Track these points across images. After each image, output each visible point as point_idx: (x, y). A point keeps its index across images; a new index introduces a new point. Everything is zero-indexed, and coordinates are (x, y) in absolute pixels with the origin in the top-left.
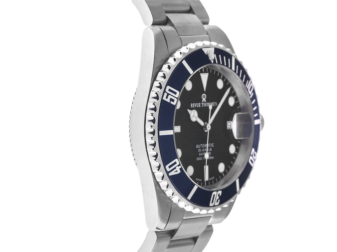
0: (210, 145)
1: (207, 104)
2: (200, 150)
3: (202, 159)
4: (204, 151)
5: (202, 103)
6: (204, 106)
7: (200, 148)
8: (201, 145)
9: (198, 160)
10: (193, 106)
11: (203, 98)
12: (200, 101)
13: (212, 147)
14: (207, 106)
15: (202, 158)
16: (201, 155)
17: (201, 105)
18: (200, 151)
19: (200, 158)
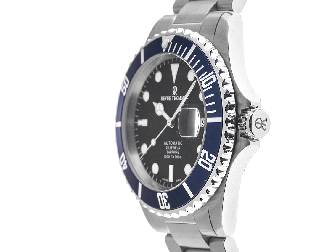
0: (179, 143)
1: (177, 98)
2: (168, 147)
3: (169, 158)
4: (172, 149)
5: (173, 96)
6: (174, 100)
7: (167, 146)
8: (169, 142)
9: (166, 158)
10: (163, 99)
11: (174, 91)
12: (171, 93)
13: (180, 146)
14: (177, 100)
15: (169, 156)
16: (169, 153)
17: (172, 98)
18: (168, 149)
19: (167, 156)
